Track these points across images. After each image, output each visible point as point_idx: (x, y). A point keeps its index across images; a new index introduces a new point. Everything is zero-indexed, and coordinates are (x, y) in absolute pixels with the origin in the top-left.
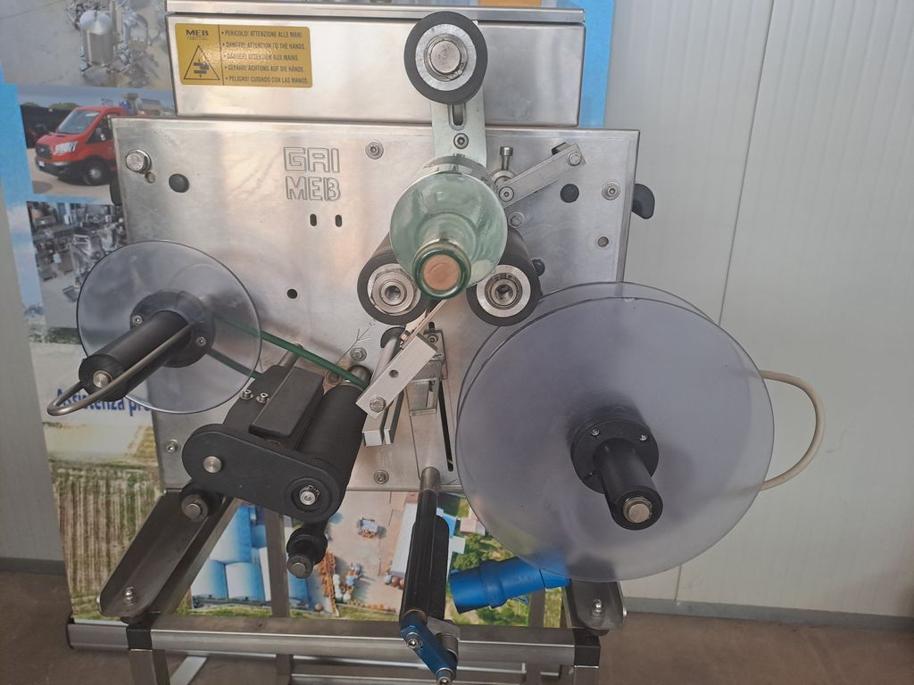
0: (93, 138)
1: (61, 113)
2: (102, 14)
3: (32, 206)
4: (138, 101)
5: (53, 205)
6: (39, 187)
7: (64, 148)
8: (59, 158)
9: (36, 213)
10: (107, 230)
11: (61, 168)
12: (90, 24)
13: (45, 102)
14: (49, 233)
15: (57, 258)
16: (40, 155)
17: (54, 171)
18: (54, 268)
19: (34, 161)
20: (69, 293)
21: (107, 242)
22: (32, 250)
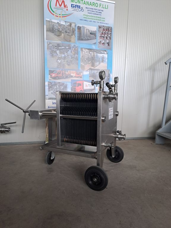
0: (57, 74)
1: (54, 71)
3: (49, 82)
5: (51, 82)
7: (54, 75)
9: (49, 83)
12: (59, 61)
13: (52, 70)
14: (50, 85)
15: (51, 89)
16: (50, 76)
17: (52, 78)
18: (50, 90)
20: (52, 93)
21: (58, 86)
22: (48, 87)
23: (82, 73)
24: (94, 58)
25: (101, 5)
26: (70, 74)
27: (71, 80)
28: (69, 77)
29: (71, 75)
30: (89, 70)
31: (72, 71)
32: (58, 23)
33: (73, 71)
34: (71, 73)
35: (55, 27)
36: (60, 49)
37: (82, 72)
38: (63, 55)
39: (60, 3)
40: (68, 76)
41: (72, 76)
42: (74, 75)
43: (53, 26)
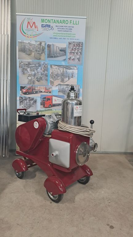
0: (28, 90)
1: (25, 87)
5: (22, 97)
6: (21, 95)
7: (25, 91)
9: (20, 98)
10: (28, 100)
11: (24, 93)
12: (29, 78)
13: (23, 86)
14: (21, 100)
16: (22, 91)
18: (21, 104)
20: (23, 107)
21: (28, 101)
22: (19, 102)
24: (64, 73)
25: (71, 21)
26: (40, 89)
27: (41, 95)
28: (38, 92)
30: (58, 86)
31: (41, 87)
32: (29, 43)
33: (43, 87)
35: (26, 47)
36: (31, 67)
37: (51, 88)
38: (33, 73)
39: (31, 25)
41: (41, 92)
42: (44, 91)
43: (25, 46)
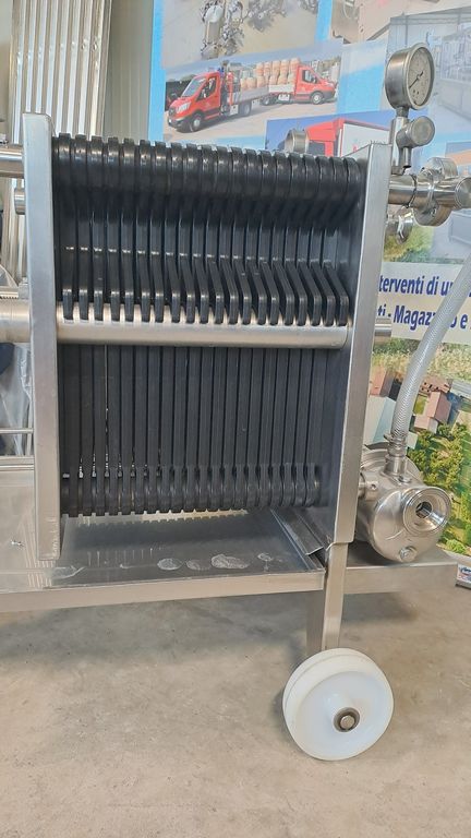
1: (186, 83)
2: (218, 7)
4: (229, 65)
7: (183, 107)
8: (180, 115)
11: (179, 122)
12: (211, 15)
13: (178, 78)
16: (170, 115)
17: (176, 125)
19: (166, 119)
23: (336, 67)
26: (265, 85)
27: (268, 121)
28: (256, 105)
29: (273, 89)
30: (385, 35)
31: (276, 63)
33: (284, 61)
34: (272, 79)
37: (339, 59)
40: (249, 102)
41: (273, 99)
42: (290, 88)
